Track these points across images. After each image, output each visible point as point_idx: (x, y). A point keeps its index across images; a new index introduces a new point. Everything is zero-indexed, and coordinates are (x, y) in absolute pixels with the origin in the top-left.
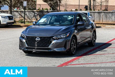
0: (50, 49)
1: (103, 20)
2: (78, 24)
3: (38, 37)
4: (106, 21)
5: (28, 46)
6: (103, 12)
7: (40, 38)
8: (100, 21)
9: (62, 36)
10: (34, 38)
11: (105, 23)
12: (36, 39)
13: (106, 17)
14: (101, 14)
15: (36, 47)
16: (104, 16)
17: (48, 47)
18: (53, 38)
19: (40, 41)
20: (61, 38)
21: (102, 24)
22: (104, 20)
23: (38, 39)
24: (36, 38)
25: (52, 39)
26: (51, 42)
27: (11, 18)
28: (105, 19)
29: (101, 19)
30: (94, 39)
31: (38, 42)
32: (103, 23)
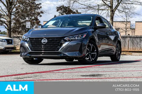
0: (61, 53)
1: (128, 47)
2: (98, 26)
3: (45, 39)
4: (132, 48)
5: (32, 51)
6: (128, 37)
7: (47, 39)
8: (125, 48)
9: (77, 38)
10: (40, 39)
11: (131, 50)
12: (42, 41)
13: (133, 43)
14: (126, 39)
15: (43, 51)
16: (130, 42)
17: (58, 50)
18: (65, 39)
19: (47, 43)
20: (75, 40)
21: (127, 51)
22: (130, 47)
23: (45, 41)
24: (42, 39)
25: (63, 41)
26: (62, 44)
27: (10, 41)
28: (132, 46)
29: (127, 46)
30: (118, 52)
31: (45, 44)
32: (129, 50)
